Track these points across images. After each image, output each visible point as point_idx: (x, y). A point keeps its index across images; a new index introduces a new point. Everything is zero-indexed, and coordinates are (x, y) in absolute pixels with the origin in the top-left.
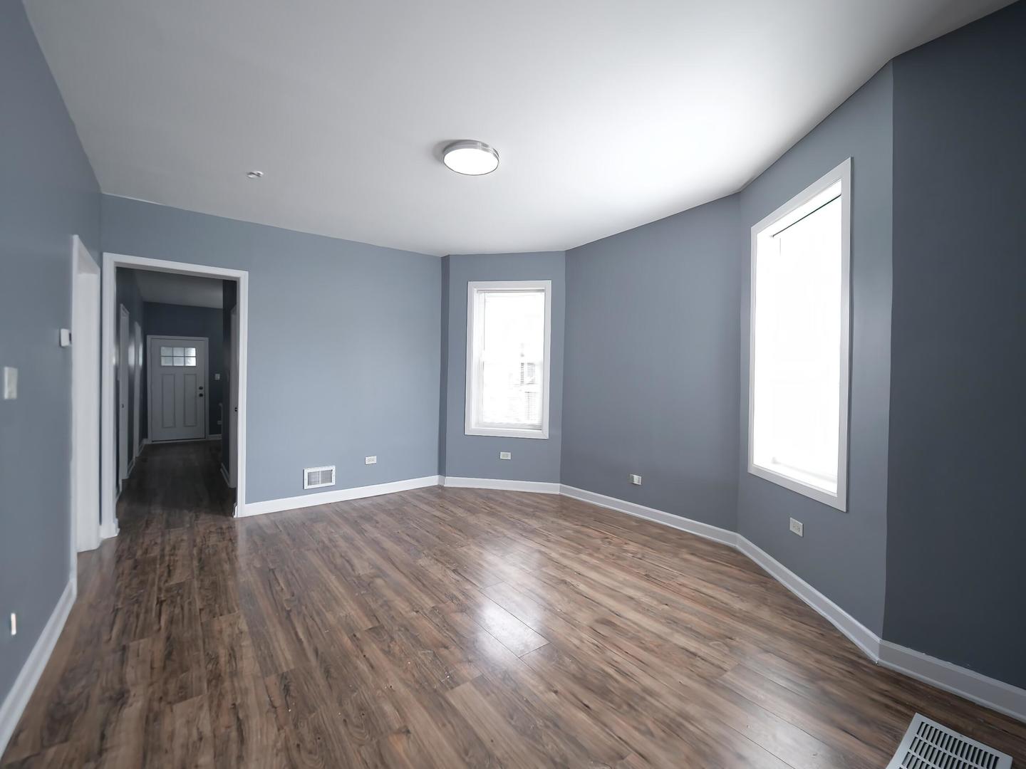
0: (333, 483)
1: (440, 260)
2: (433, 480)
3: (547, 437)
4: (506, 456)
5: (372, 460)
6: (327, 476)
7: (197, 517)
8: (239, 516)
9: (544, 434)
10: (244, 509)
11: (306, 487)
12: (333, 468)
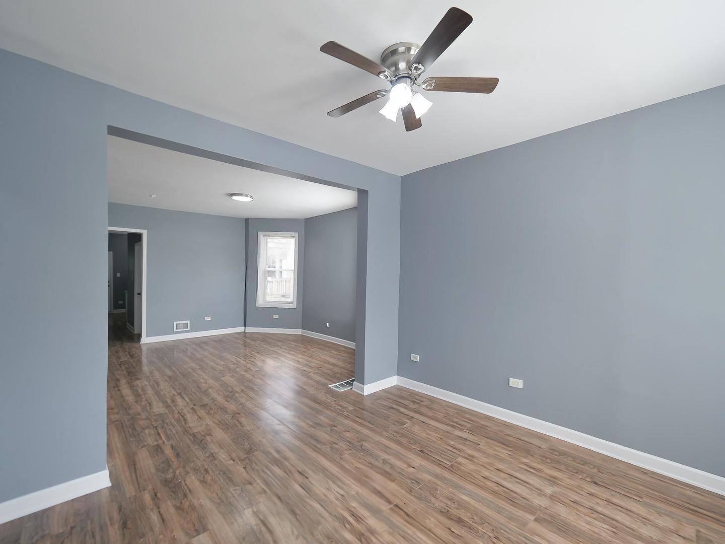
0: (189, 329)
1: (244, 220)
2: (241, 329)
3: (296, 307)
4: (276, 316)
5: (208, 319)
6: (185, 326)
7: (122, 344)
8: (143, 343)
9: (294, 306)
10: (145, 340)
11: (175, 330)
12: (189, 322)
